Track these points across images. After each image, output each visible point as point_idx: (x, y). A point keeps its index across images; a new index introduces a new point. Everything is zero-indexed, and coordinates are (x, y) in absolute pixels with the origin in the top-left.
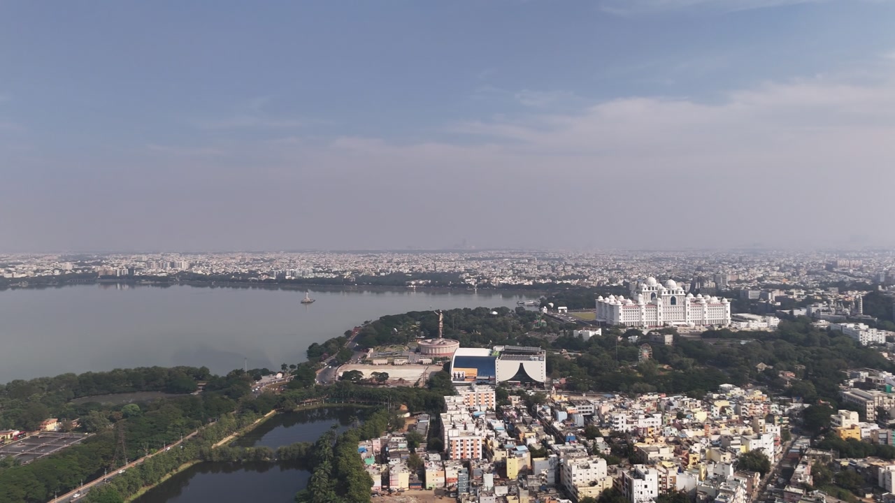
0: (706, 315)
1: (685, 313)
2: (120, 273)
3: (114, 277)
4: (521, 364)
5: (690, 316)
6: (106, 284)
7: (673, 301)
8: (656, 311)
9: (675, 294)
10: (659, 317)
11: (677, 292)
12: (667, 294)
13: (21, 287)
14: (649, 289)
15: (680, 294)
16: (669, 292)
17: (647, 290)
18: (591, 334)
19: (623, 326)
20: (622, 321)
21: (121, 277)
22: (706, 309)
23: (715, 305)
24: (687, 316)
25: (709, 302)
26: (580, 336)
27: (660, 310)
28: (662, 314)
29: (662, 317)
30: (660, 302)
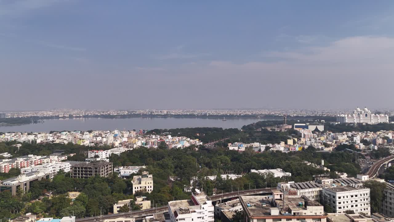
0: (379, 120)
1: (371, 120)
2: (148, 113)
3: (146, 115)
4: (317, 127)
5: (373, 121)
6: (143, 117)
7: (366, 115)
8: (360, 119)
9: (367, 113)
10: (361, 121)
11: (368, 112)
12: (364, 113)
13: (118, 118)
14: (357, 112)
15: (369, 113)
16: (365, 112)
17: (356, 112)
18: (336, 123)
19: (347, 123)
20: (347, 122)
21: (148, 115)
22: (379, 118)
23: (383, 117)
24: (372, 121)
25: (380, 116)
26: (333, 124)
27: (361, 118)
28: (362, 120)
29: (362, 121)
30: (361, 116)
